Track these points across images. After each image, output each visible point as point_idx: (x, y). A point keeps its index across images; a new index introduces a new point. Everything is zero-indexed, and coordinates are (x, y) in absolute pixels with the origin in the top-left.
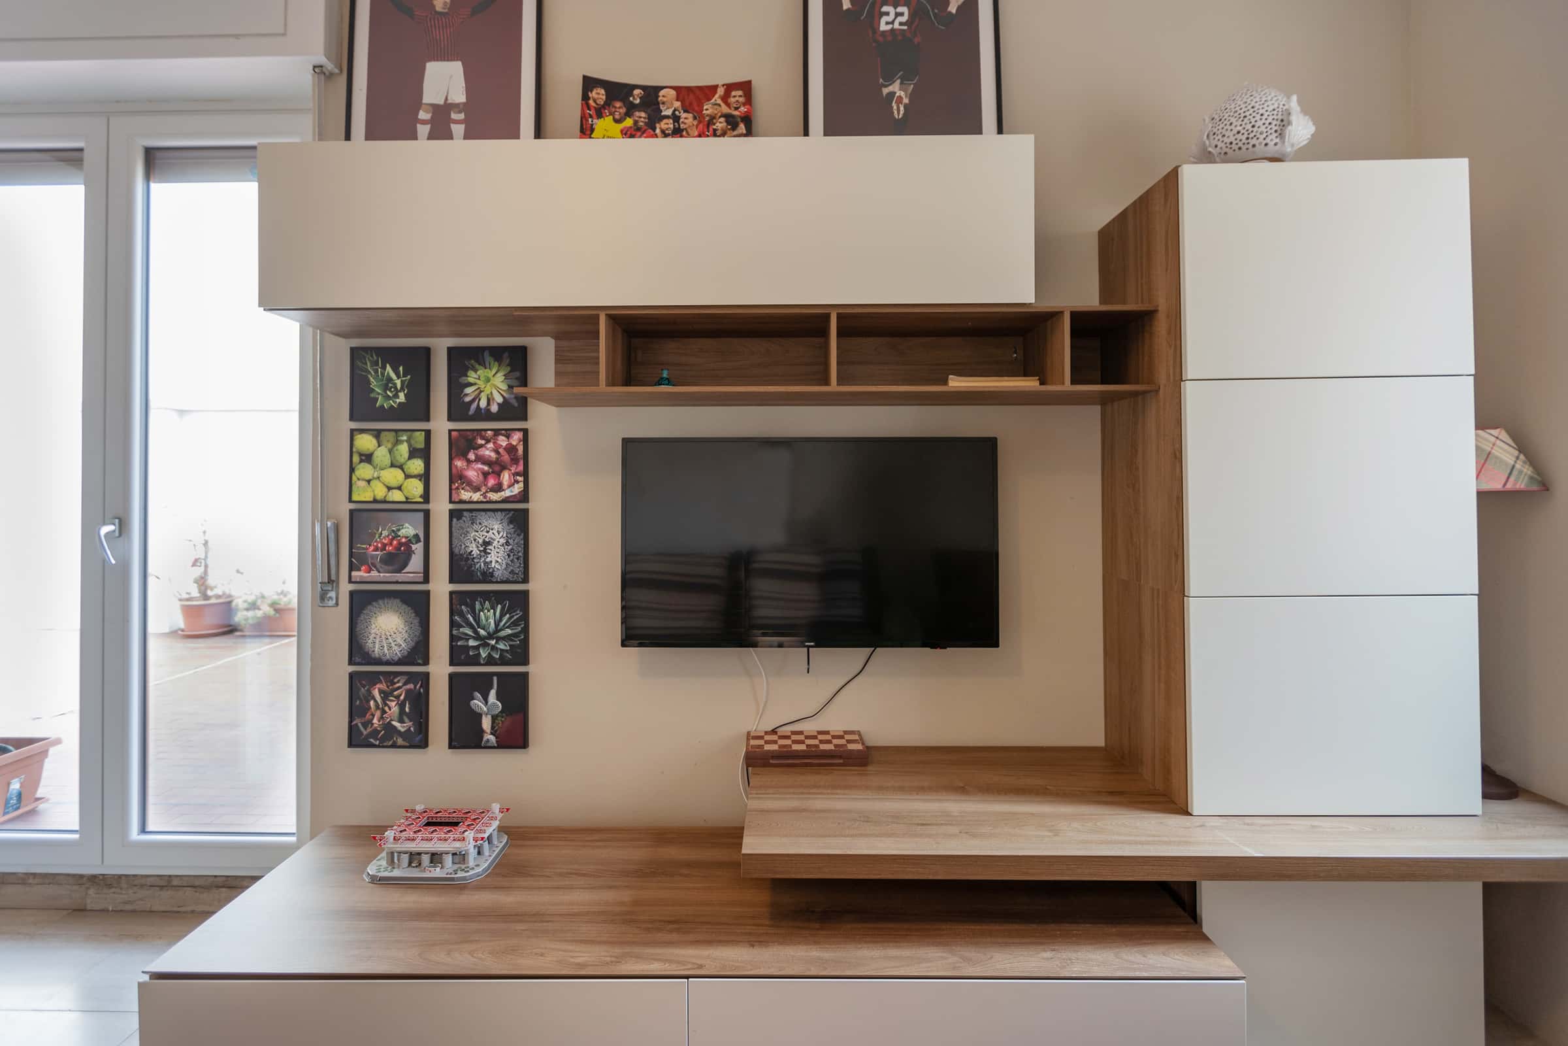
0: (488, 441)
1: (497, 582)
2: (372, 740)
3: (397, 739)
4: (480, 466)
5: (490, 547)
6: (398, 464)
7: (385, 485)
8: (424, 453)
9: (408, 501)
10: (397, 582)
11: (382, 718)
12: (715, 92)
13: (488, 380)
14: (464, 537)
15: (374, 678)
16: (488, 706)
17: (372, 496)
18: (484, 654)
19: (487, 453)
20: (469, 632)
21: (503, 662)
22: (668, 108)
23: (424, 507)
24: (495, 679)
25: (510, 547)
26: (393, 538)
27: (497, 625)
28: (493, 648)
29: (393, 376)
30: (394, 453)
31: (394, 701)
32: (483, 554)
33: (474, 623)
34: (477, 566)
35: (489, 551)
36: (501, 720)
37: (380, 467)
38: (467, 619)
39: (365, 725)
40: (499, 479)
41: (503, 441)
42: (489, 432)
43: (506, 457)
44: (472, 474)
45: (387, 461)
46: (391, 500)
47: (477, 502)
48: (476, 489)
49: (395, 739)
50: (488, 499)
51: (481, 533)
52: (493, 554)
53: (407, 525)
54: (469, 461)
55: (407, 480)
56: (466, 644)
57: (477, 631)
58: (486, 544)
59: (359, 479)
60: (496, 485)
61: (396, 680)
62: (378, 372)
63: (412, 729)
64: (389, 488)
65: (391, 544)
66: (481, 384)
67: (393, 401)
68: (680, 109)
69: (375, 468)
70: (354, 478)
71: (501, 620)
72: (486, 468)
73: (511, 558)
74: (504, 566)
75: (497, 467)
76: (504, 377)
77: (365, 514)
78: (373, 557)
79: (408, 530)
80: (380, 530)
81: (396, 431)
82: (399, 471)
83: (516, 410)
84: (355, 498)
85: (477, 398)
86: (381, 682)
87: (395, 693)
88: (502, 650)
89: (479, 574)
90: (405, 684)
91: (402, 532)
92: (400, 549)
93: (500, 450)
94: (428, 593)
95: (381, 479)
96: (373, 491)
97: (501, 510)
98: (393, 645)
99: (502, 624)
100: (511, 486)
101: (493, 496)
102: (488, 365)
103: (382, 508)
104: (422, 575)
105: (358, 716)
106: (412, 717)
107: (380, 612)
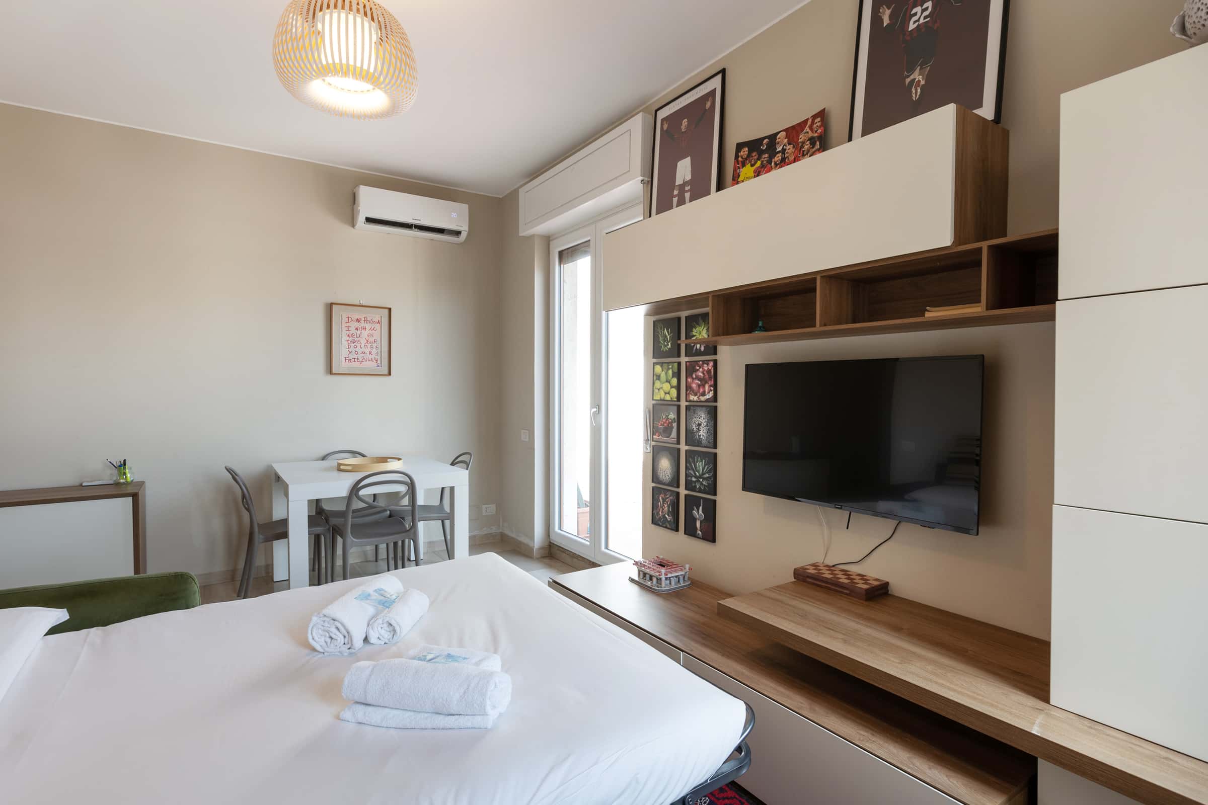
0: (700, 368)
1: (703, 447)
2: (659, 522)
3: (667, 524)
4: (697, 381)
5: (700, 427)
6: (669, 381)
7: (664, 391)
8: (677, 374)
9: (672, 400)
10: (668, 443)
11: (662, 512)
13: (700, 333)
14: (691, 421)
15: (660, 491)
18: (698, 486)
19: (700, 374)
20: (692, 473)
21: (704, 491)
23: (678, 403)
25: (710, 428)
26: (666, 420)
27: (703, 471)
28: (701, 483)
29: (667, 334)
30: (667, 375)
31: (666, 504)
32: (698, 430)
33: (694, 469)
34: (696, 437)
35: (700, 429)
37: (663, 382)
38: (692, 466)
39: (657, 514)
40: (704, 389)
41: (706, 367)
42: (701, 362)
43: (707, 376)
44: (694, 386)
45: (665, 379)
46: (666, 399)
47: (696, 402)
48: (696, 395)
50: (700, 400)
51: (697, 419)
52: (701, 431)
53: (672, 413)
54: (693, 379)
55: (672, 389)
56: (691, 479)
57: (695, 473)
59: (656, 389)
60: (703, 392)
61: (667, 494)
62: (662, 332)
63: (673, 521)
64: (666, 393)
66: (698, 335)
69: (661, 383)
70: (654, 388)
71: (704, 468)
72: (699, 383)
73: (708, 433)
74: (707, 438)
75: (703, 382)
76: (707, 331)
77: (658, 407)
78: (660, 428)
79: (672, 416)
80: (663, 414)
81: (668, 363)
82: (669, 384)
83: (712, 349)
84: (655, 398)
85: (696, 343)
86: (663, 494)
87: (667, 500)
88: (705, 485)
89: (696, 441)
90: (671, 496)
92: (669, 426)
93: (705, 372)
94: (678, 450)
95: (663, 389)
96: (661, 395)
97: (706, 406)
98: (666, 474)
99: (705, 470)
100: (709, 392)
101: (703, 398)
102: (700, 325)
103: (664, 403)
104: (677, 440)
105: (655, 509)
106: (671, 513)
107: (662, 457)
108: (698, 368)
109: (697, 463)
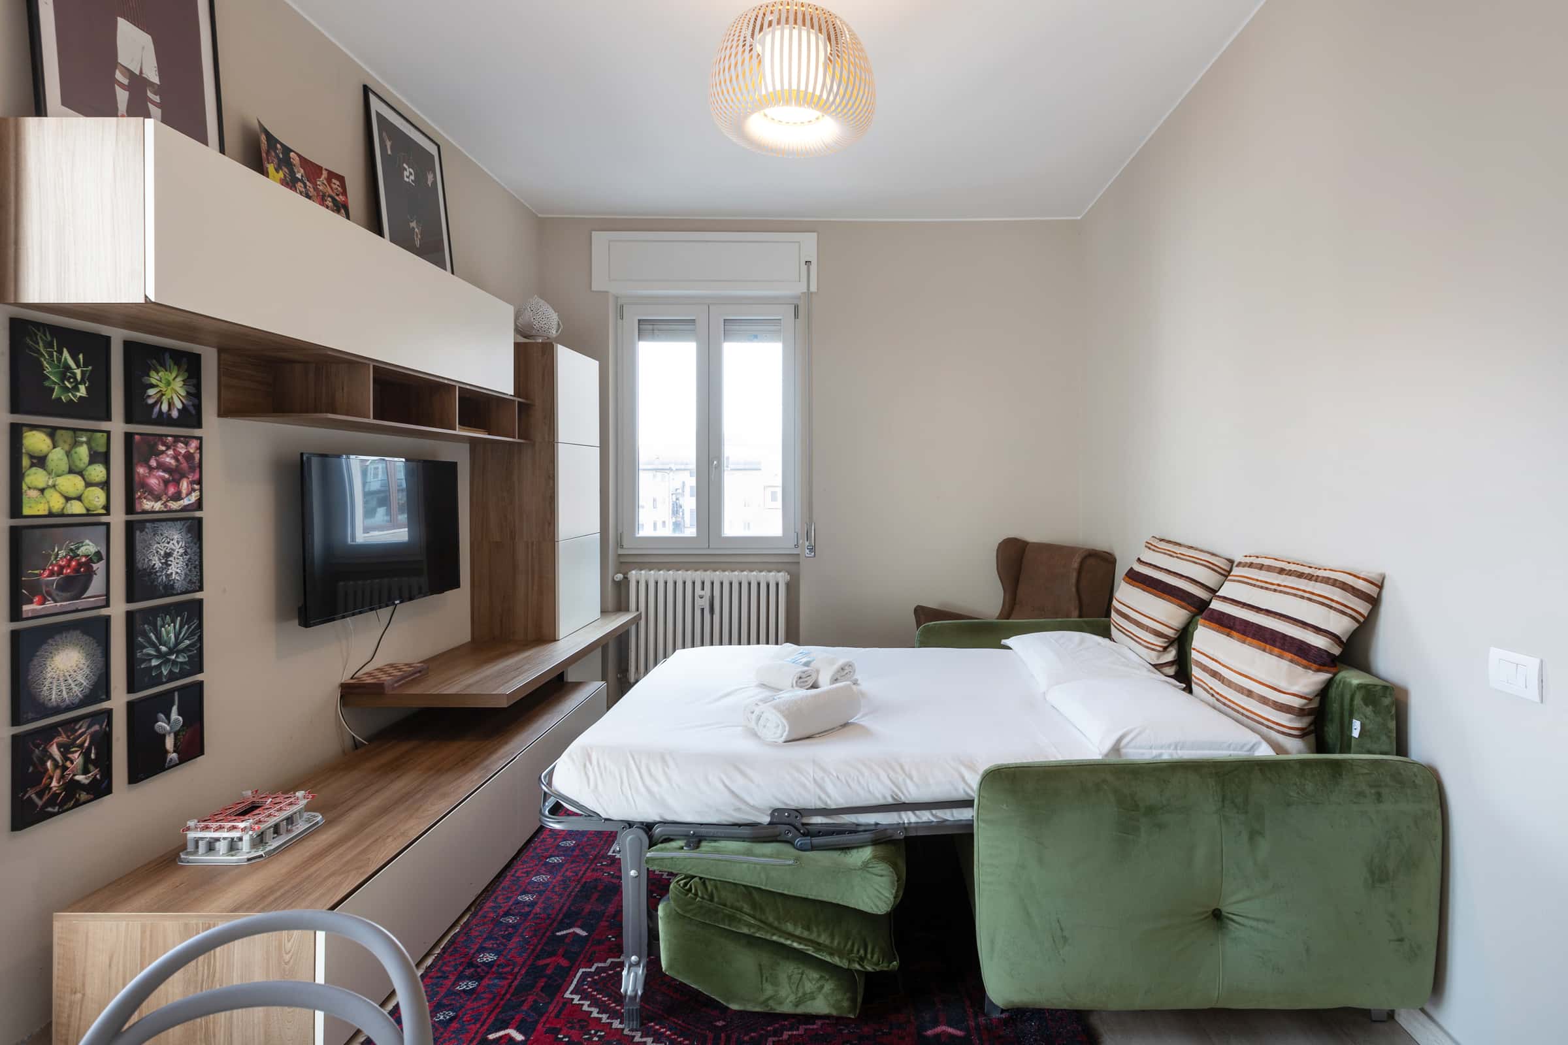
0: (168, 448)
1: (178, 594)
2: (50, 809)
3: (79, 795)
4: (161, 474)
5: (170, 559)
6: (77, 470)
7: (60, 493)
8: (103, 457)
9: (89, 513)
10: (77, 611)
11: (62, 777)
13: (168, 384)
14: (147, 551)
15: (49, 733)
16: (169, 724)
17: (47, 508)
18: (165, 671)
19: (168, 460)
20: (152, 651)
21: (184, 675)
23: (104, 519)
24: (176, 694)
25: (188, 557)
26: (72, 558)
27: (176, 637)
28: (174, 663)
29: (71, 362)
30: (71, 456)
31: (76, 751)
32: (164, 566)
33: (156, 641)
34: (160, 580)
35: (170, 563)
36: (183, 735)
37: (55, 473)
38: (150, 638)
39: (40, 795)
40: (179, 487)
41: (182, 448)
42: (170, 438)
43: (185, 465)
44: (153, 482)
45: (64, 466)
46: (70, 512)
47: (159, 512)
48: (157, 498)
49: (77, 796)
50: (168, 509)
51: (163, 545)
52: (173, 566)
53: (87, 541)
54: (151, 469)
55: (88, 489)
56: (148, 665)
57: (158, 647)
59: (29, 488)
60: (176, 493)
61: (77, 727)
62: (53, 355)
63: (98, 776)
64: (68, 499)
65: (69, 566)
66: (162, 386)
67: (72, 394)
69: (49, 474)
70: (22, 486)
71: (180, 632)
72: (167, 476)
73: (189, 567)
74: (183, 576)
75: (176, 474)
76: (182, 383)
77: (38, 532)
78: (47, 584)
79: (89, 548)
80: (56, 550)
81: (75, 430)
82: (79, 478)
83: (191, 417)
84: (26, 511)
85: (159, 401)
86: (59, 734)
87: (78, 742)
88: (181, 663)
89: (160, 588)
90: (89, 727)
91: (82, 550)
92: (79, 571)
93: (179, 457)
94: (107, 618)
95: (57, 487)
96: (49, 502)
97: (181, 519)
98: (73, 686)
99: (181, 636)
100: (188, 494)
101: (174, 505)
102: (168, 367)
103: (58, 523)
104: (105, 597)
105: (32, 787)
106: (96, 763)
107: (57, 650)
108: (164, 448)
109: (163, 629)
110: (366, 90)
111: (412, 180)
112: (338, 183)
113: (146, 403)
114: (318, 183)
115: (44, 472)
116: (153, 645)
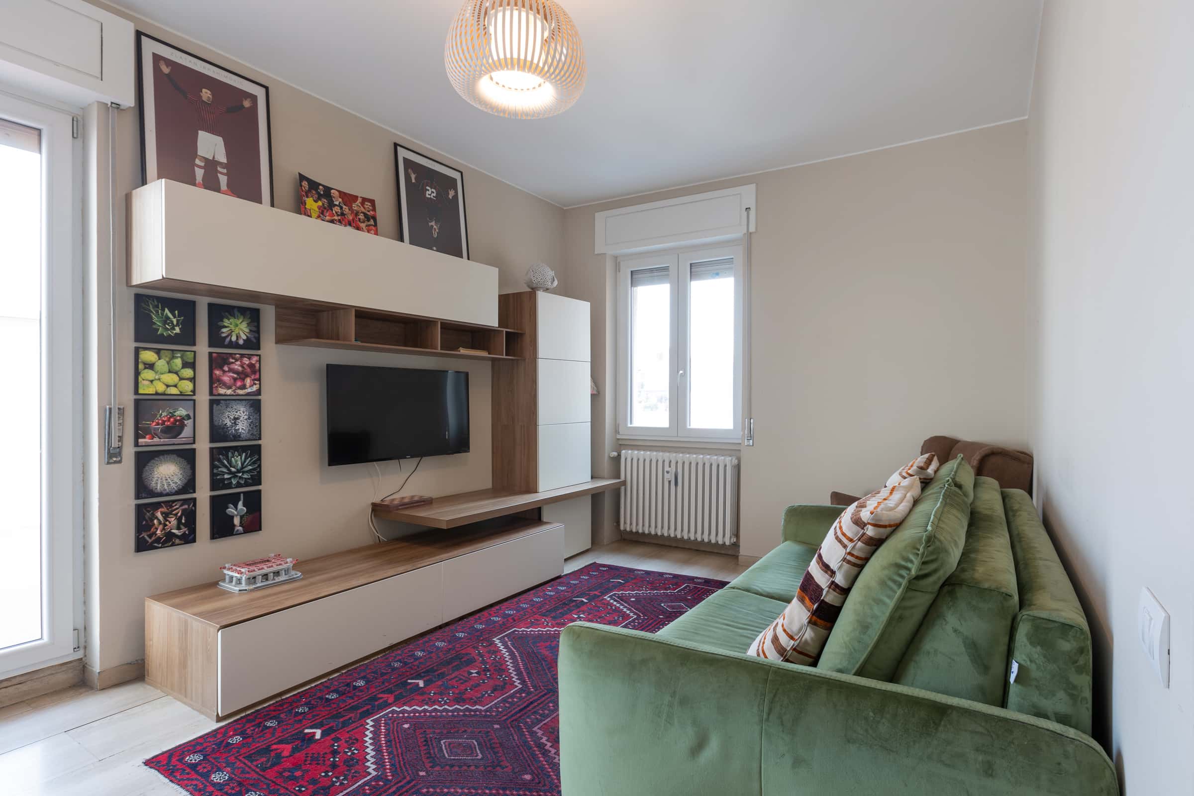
0: (237, 360)
1: (242, 441)
2: (156, 545)
3: (175, 540)
4: (232, 374)
5: (238, 421)
6: (175, 371)
7: (163, 383)
8: (191, 365)
9: (182, 394)
10: (174, 444)
11: (164, 529)
12: (357, 200)
13: (237, 325)
14: (221, 415)
15: (158, 505)
16: (237, 512)
17: (154, 390)
18: (234, 482)
19: (236, 367)
20: (225, 470)
21: (247, 485)
22: (336, 201)
23: (193, 398)
24: (242, 495)
25: (251, 420)
26: (171, 417)
27: (242, 464)
28: (240, 478)
29: (170, 315)
30: (170, 364)
31: (172, 517)
32: (233, 425)
33: (228, 465)
34: (230, 432)
35: (237, 423)
36: (246, 518)
37: (160, 372)
38: (224, 463)
39: (150, 536)
40: (244, 382)
41: (246, 361)
42: (238, 355)
43: (248, 370)
44: (226, 379)
45: (166, 368)
46: (169, 393)
47: (230, 395)
48: (229, 388)
49: (174, 541)
50: (237, 393)
51: (233, 413)
52: (240, 425)
53: (181, 409)
54: (224, 372)
55: (181, 381)
56: (223, 477)
57: (230, 469)
58: (236, 419)
59: (144, 380)
60: (242, 385)
61: (174, 505)
62: (158, 312)
63: (187, 532)
64: (168, 386)
65: (169, 421)
66: (232, 327)
67: (171, 332)
68: (342, 202)
69: (156, 373)
70: (140, 379)
71: (245, 462)
72: (235, 376)
74: (247, 431)
75: (242, 376)
76: (246, 325)
77: (150, 402)
78: (155, 429)
79: (181, 412)
80: (161, 412)
81: (173, 350)
82: (176, 375)
83: (253, 343)
84: (141, 391)
85: (230, 335)
86: (162, 507)
87: (174, 512)
88: (245, 478)
89: (231, 436)
90: (181, 506)
91: (178, 413)
92: (176, 424)
93: (244, 366)
94: (194, 450)
95: (161, 380)
96: (155, 387)
97: (245, 400)
98: (171, 483)
99: (246, 463)
101: (241, 392)
102: (236, 317)
103: (161, 399)
104: (192, 439)
105: (145, 531)
106: (185, 525)
107: (161, 463)
108: (233, 361)
109: (233, 459)
110: (396, 145)
111: (433, 196)
112: (369, 204)
113: (221, 337)
114: (353, 206)
115: (153, 372)
116: (226, 467)
